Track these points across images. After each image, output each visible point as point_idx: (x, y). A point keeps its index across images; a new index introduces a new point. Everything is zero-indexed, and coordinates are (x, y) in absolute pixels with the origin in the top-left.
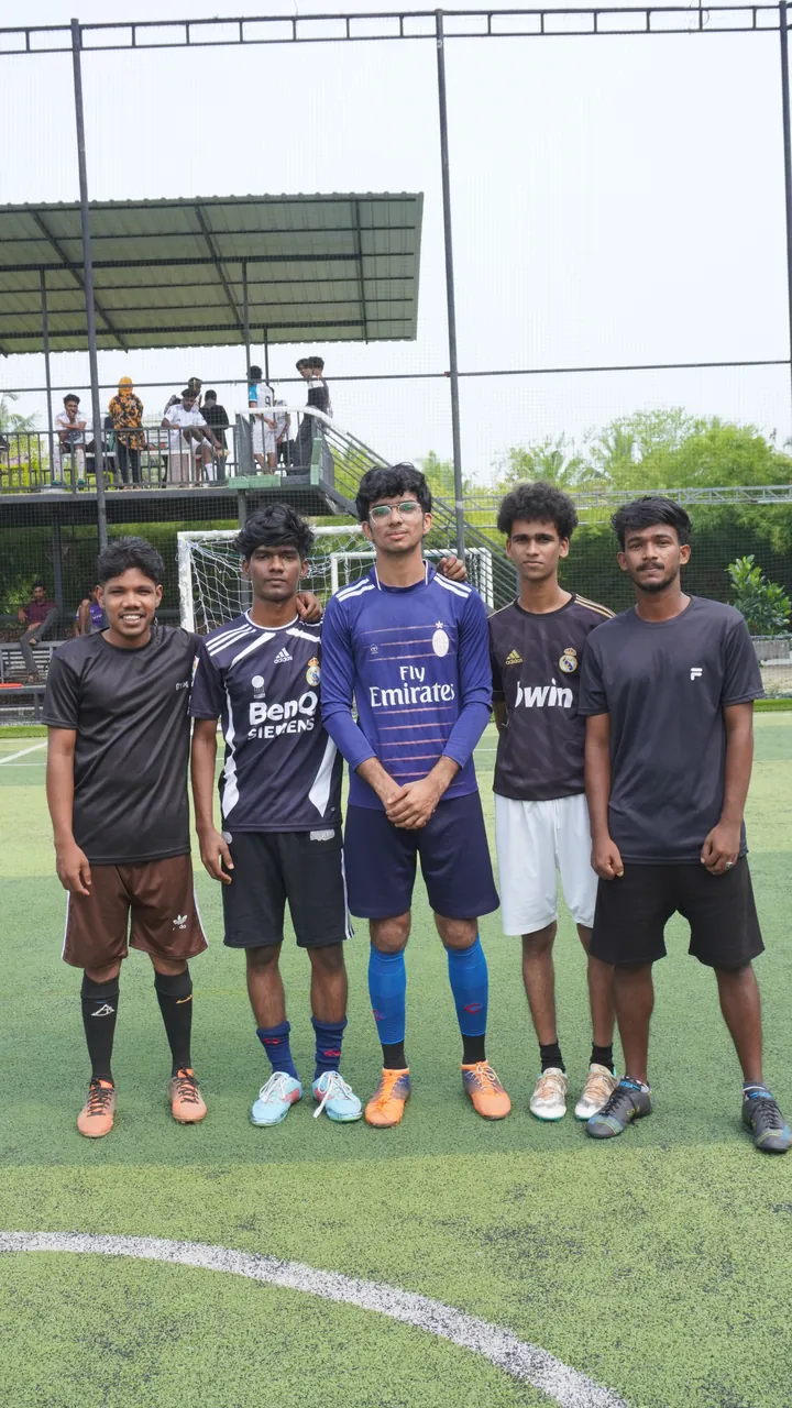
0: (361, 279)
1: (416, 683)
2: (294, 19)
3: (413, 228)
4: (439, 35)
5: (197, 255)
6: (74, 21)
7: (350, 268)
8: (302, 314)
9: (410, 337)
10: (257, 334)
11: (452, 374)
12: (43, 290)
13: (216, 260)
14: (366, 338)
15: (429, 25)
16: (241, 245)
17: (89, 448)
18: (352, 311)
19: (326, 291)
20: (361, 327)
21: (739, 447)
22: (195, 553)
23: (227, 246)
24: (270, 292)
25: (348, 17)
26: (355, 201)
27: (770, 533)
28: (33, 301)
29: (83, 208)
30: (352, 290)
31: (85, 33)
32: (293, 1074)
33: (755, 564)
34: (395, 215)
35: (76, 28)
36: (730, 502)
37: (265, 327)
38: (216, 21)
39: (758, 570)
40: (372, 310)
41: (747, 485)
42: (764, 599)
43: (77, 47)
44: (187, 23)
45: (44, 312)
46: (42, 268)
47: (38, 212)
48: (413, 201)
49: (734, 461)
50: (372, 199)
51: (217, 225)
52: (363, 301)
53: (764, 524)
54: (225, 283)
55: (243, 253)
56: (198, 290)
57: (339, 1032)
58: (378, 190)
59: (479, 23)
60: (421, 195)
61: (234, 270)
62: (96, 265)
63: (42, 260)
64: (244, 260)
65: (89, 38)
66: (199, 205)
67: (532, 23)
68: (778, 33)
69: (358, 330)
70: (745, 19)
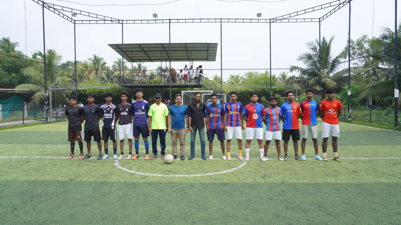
0: (208, 53)
1: (140, 112)
2: (201, 19)
3: (216, 47)
4: (221, 22)
5: (184, 50)
6: (170, 19)
7: (206, 52)
8: (198, 57)
9: (215, 61)
10: (192, 60)
11: (221, 69)
12: (161, 54)
13: (187, 51)
14: (208, 61)
15: (220, 20)
16: (191, 49)
17: (168, 78)
18: (206, 57)
19: (202, 55)
20: (207, 59)
21: (266, 79)
22: (184, 94)
23: (188, 49)
24: (194, 55)
25: (208, 19)
26: (208, 44)
27: (270, 92)
28: (160, 55)
29: (170, 44)
30: (206, 55)
31: (171, 20)
32: (108, 155)
33: (265, 98)
34: (214, 46)
35: (170, 20)
36: (264, 87)
37: (193, 59)
38: (190, 19)
39: (265, 99)
40: (209, 57)
41: (267, 85)
42: (266, 103)
43: (170, 23)
44: (185, 19)
45: (161, 56)
46: (161, 51)
47: (162, 44)
48: (217, 44)
49: (265, 81)
50: (210, 44)
51: (187, 46)
52: (208, 56)
53: (269, 91)
54: (188, 53)
55: (191, 50)
56: (184, 54)
57: (116, 150)
58: (211, 42)
59: (227, 21)
60: (218, 43)
61: (189, 52)
62: (171, 51)
63: (161, 50)
64: (191, 51)
65: (171, 21)
66: (186, 44)
67: (234, 21)
68: (269, 23)
69: (207, 60)
70: (265, 21)
